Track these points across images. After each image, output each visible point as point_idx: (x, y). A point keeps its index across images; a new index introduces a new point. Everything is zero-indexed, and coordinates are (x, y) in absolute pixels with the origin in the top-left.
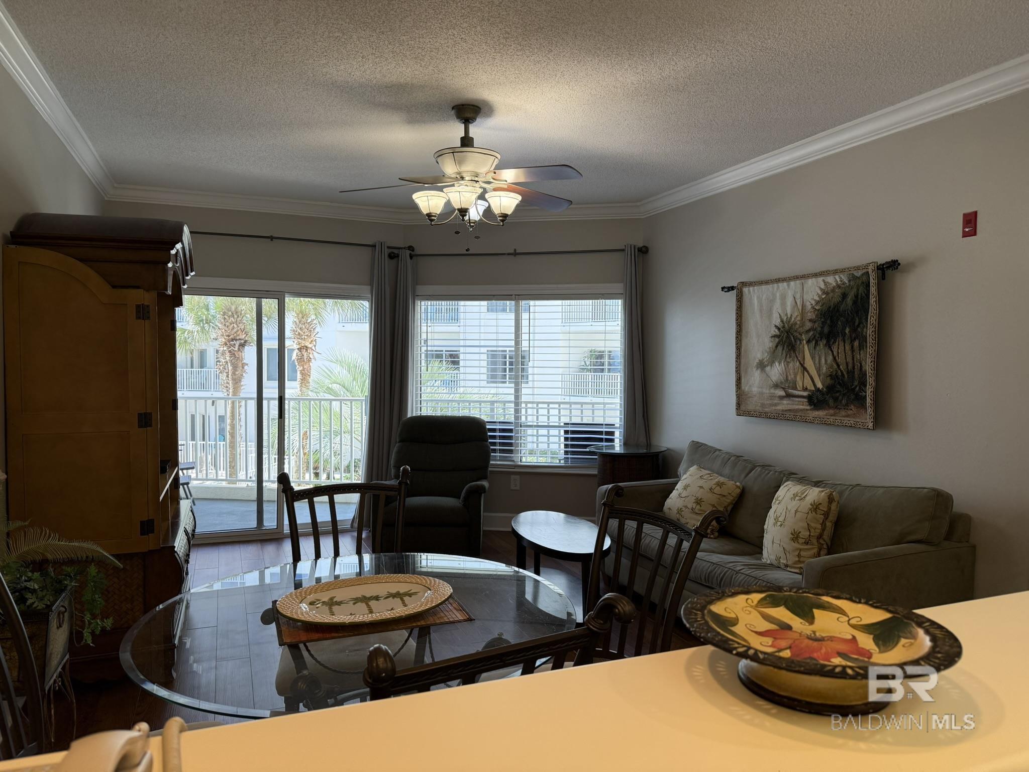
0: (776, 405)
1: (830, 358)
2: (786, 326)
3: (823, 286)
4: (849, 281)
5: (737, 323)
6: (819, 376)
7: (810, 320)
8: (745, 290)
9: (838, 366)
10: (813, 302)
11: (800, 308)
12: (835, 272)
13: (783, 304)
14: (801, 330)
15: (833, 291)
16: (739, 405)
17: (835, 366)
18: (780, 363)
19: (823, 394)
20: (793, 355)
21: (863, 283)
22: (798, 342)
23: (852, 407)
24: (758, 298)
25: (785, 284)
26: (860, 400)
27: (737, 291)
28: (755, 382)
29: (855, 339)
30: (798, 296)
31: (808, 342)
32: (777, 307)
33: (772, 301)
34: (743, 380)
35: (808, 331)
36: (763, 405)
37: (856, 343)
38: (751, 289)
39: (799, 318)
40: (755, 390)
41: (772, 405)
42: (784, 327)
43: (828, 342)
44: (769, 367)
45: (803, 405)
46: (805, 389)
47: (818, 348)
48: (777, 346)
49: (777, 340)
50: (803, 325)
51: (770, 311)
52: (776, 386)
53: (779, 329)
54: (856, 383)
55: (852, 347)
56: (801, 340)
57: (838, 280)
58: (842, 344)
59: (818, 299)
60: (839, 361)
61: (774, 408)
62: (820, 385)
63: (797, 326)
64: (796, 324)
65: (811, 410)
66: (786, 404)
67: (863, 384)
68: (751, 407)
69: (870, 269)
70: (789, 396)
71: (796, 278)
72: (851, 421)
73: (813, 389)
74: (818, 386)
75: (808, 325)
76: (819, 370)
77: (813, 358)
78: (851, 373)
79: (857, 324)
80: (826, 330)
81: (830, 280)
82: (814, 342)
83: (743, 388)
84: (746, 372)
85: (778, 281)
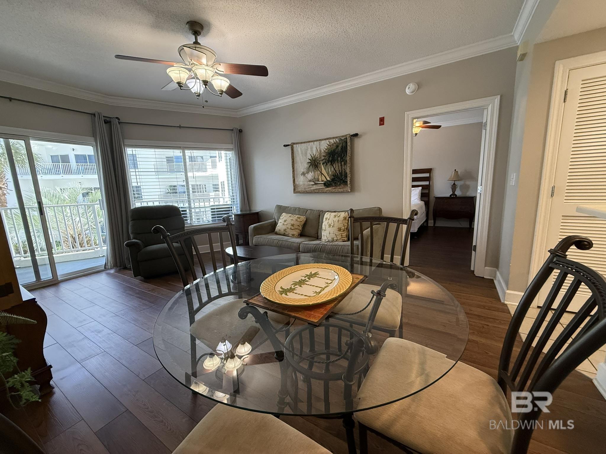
0: (311, 188)
1: (333, 169)
2: (314, 158)
3: (328, 143)
4: (339, 141)
5: (292, 159)
6: (328, 176)
7: (323, 156)
8: (295, 146)
9: (336, 171)
10: (325, 150)
11: (319, 152)
12: (334, 138)
13: (312, 150)
14: (320, 160)
15: (333, 145)
16: (294, 189)
17: (335, 171)
18: (311, 172)
19: (330, 182)
20: (317, 169)
21: (344, 141)
22: (319, 164)
23: (342, 185)
24: (301, 149)
25: (312, 143)
26: (345, 183)
27: (291, 146)
28: (301, 180)
29: (342, 162)
30: (318, 147)
31: (323, 164)
32: (309, 152)
33: (307, 149)
34: (296, 180)
35: (323, 160)
36: (305, 189)
37: (343, 163)
38: (297, 145)
39: (319, 155)
40: (301, 183)
41: (308, 188)
42: (312, 159)
43: (331, 163)
44: (307, 174)
45: (322, 187)
46: (323, 181)
47: (327, 166)
48: (310, 166)
49: (310, 164)
50: (321, 158)
51: (306, 153)
52: (310, 181)
53: (310, 160)
54: (343, 177)
55: (341, 164)
56: (320, 164)
57: (335, 141)
58: (337, 164)
59: (326, 148)
60: (336, 170)
61: (310, 189)
62: (329, 179)
63: (318, 158)
65: (325, 188)
66: (315, 187)
67: (346, 176)
68: (300, 190)
69: (348, 136)
70: (316, 184)
71: (317, 141)
72: (342, 190)
73: (326, 180)
74: (328, 179)
75: (323, 158)
76: (328, 174)
77: (325, 169)
78: (341, 174)
79: (343, 156)
80: (330, 159)
81: (332, 141)
82: (325, 164)
83: (296, 183)
84: (297, 177)
85: (309, 142)
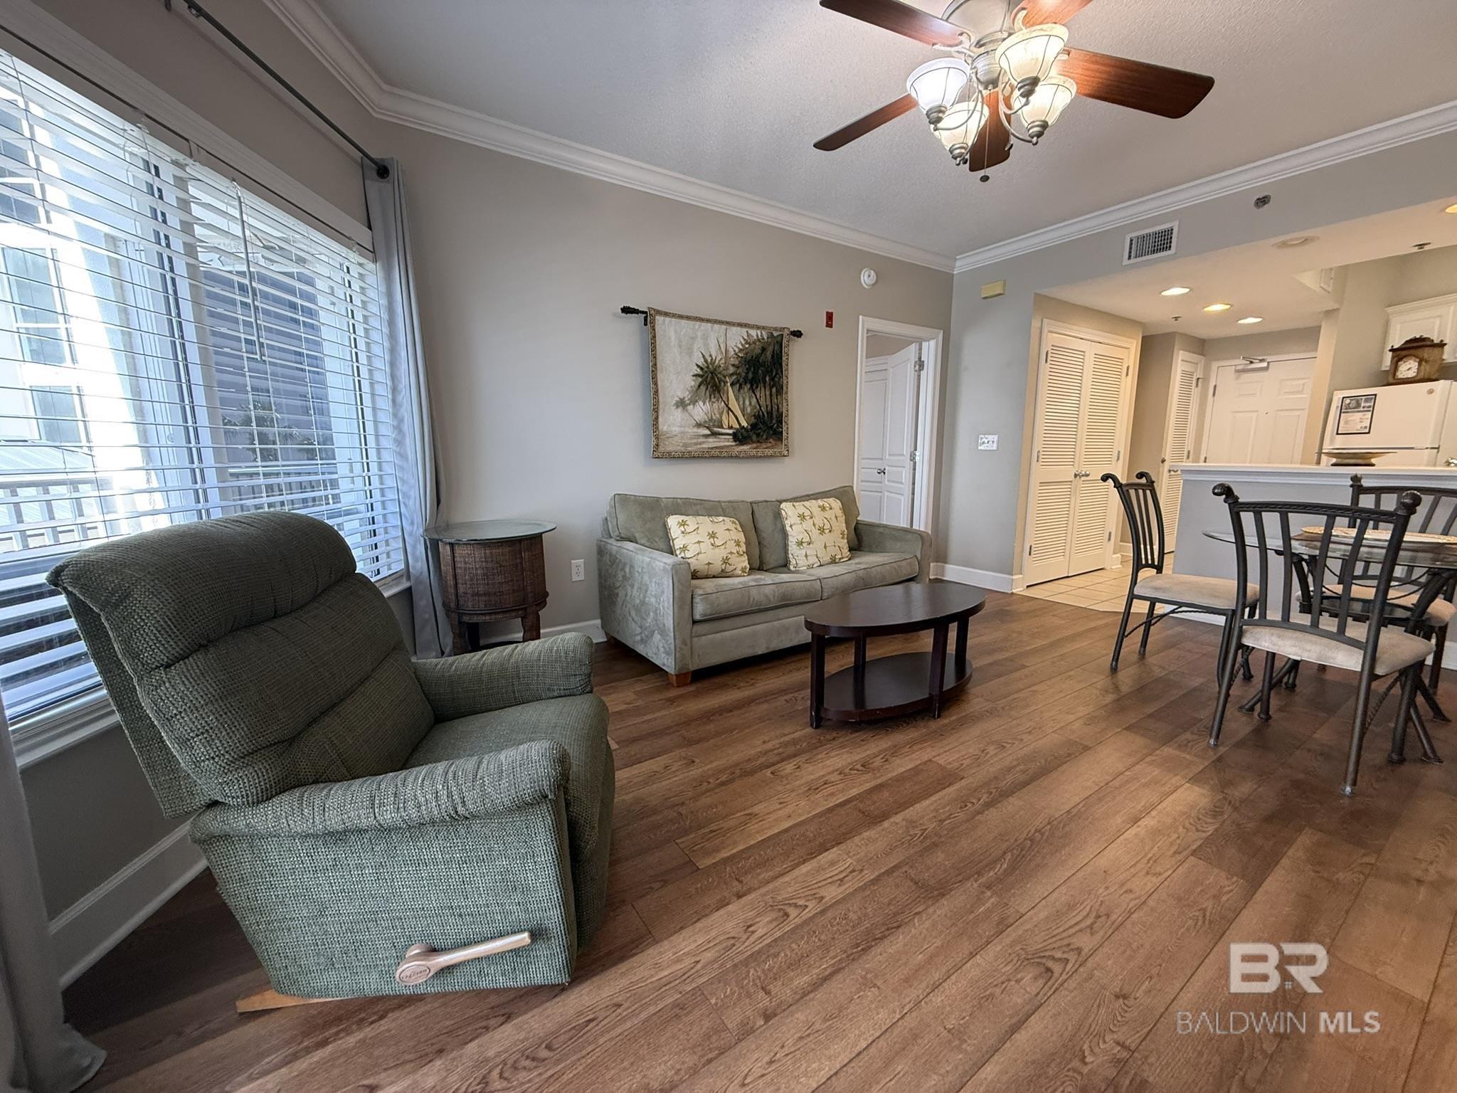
0: (701, 443)
1: (754, 400)
2: (711, 366)
3: (746, 338)
4: (768, 338)
5: (653, 355)
7: (733, 365)
8: (656, 318)
9: (760, 407)
10: (737, 350)
11: (723, 352)
12: (758, 328)
13: (706, 344)
14: (724, 372)
15: (754, 343)
16: (658, 446)
17: (758, 407)
18: (704, 403)
19: (747, 431)
20: (717, 395)
21: (777, 341)
22: (722, 384)
23: (771, 440)
24: (676, 331)
25: (709, 325)
26: (778, 435)
27: (649, 317)
28: (676, 423)
29: (773, 386)
30: (721, 340)
31: (732, 385)
32: (698, 346)
33: (694, 338)
34: (662, 420)
35: (732, 375)
36: (685, 445)
37: (775, 390)
38: (668, 319)
39: (723, 361)
40: (676, 430)
41: (695, 444)
42: (708, 367)
43: (752, 386)
44: (692, 406)
45: (727, 442)
46: (730, 428)
47: (742, 391)
48: (699, 386)
49: (700, 379)
50: (727, 369)
51: (690, 349)
52: (699, 425)
53: (702, 369)
54: (774, 421)
55: (771, 392)
56: (725, 383)
57: (759, 334)
58: (763, 389)
59: (741, 347)
60: (760, 403)
61: (698, 446)
62: (745, 424)
63: (721, 369)
64: (720, 366)
65: (736, 445)
66: (712, 443)
67: (780, 422)
68: (670, 449)
69: (786, 332)
70: (714, 434)
71: (721, 322)
72: (772, 451)
73: (738, 427)
74: (742, 424)
75: (732, 370)
76: (743, 411)
77: (737, 400)
78: (770, 413)
79: (774, 374)
80: (750, 375)
81: (753, 333)
82: (738, 385)
83: (660, 428)
84: (664, 411)
85: (702, 320)
